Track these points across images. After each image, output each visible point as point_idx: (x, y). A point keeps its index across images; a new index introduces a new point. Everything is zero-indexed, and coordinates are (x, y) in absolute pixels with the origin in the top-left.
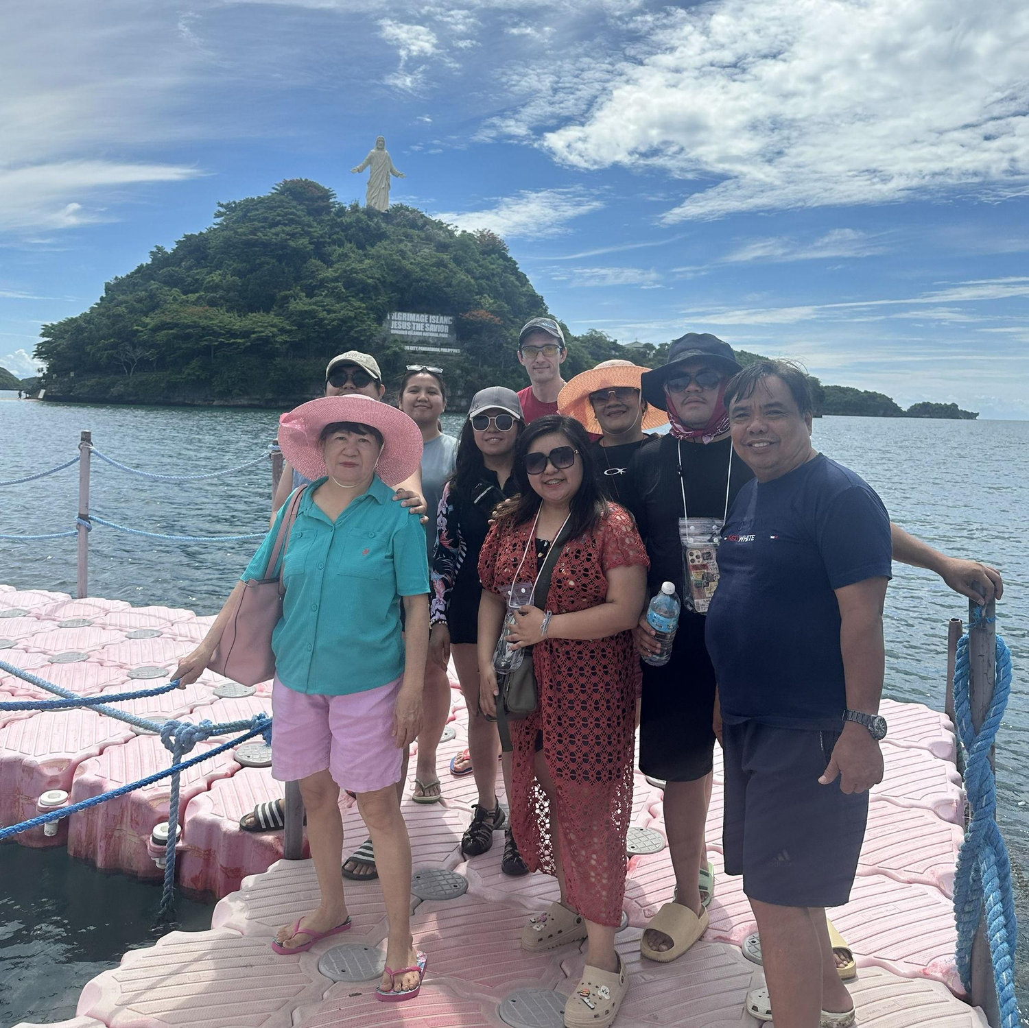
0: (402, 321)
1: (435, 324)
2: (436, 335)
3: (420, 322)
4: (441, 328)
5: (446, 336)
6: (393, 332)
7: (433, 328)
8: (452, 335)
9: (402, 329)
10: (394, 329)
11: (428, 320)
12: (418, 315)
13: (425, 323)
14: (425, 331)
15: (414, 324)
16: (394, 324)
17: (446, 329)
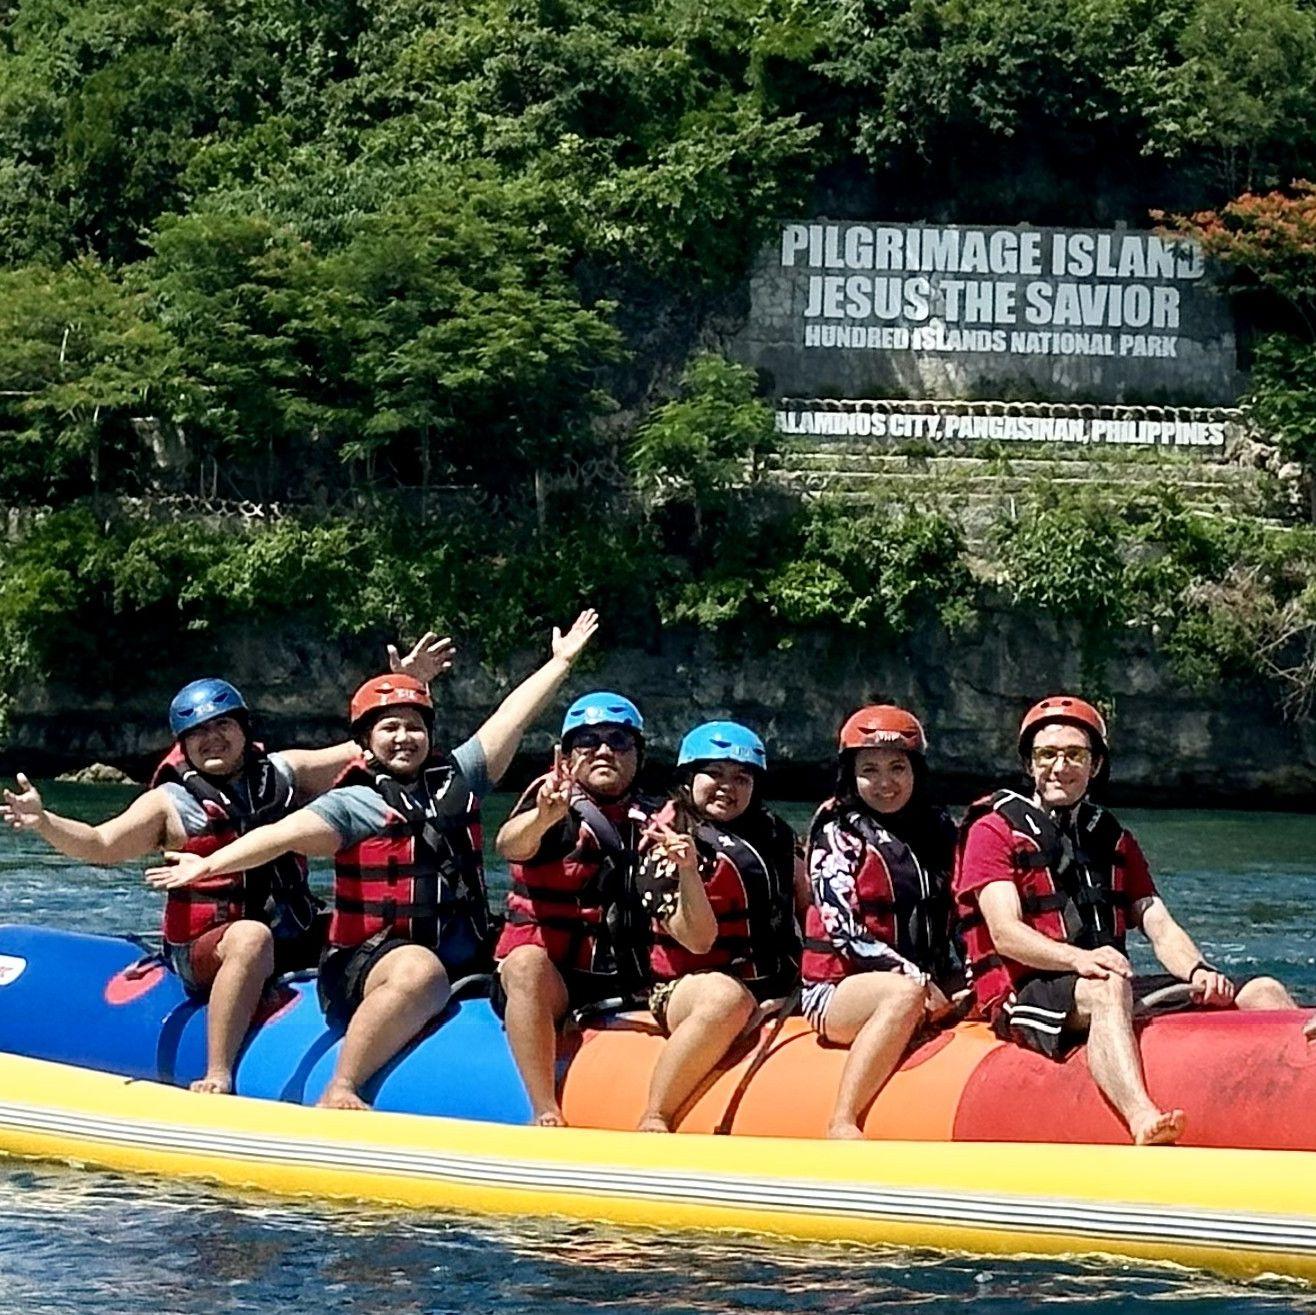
0: (873, 273)
1: (1093, 280)
2: (1102, 345)
3: (991, 276)
4: (1126, 307)
5: (1166, 348)
6: (814, 337)
7: (1079, 306)
8: (1206, 339)
9: (873, 320)
10: (823, 320)
11: (1045, 260)
12: (975, 237)
13: (1024, 281)
14: (1023, 327)
15: (953, 287)
16: (823, 296)
17: (1167, 307)
